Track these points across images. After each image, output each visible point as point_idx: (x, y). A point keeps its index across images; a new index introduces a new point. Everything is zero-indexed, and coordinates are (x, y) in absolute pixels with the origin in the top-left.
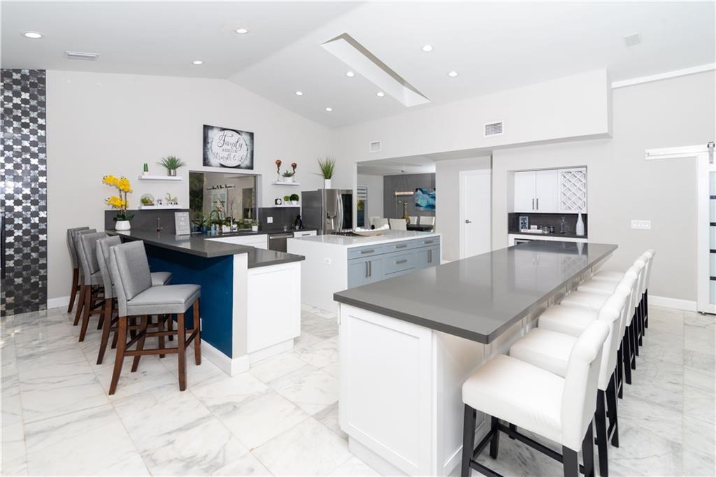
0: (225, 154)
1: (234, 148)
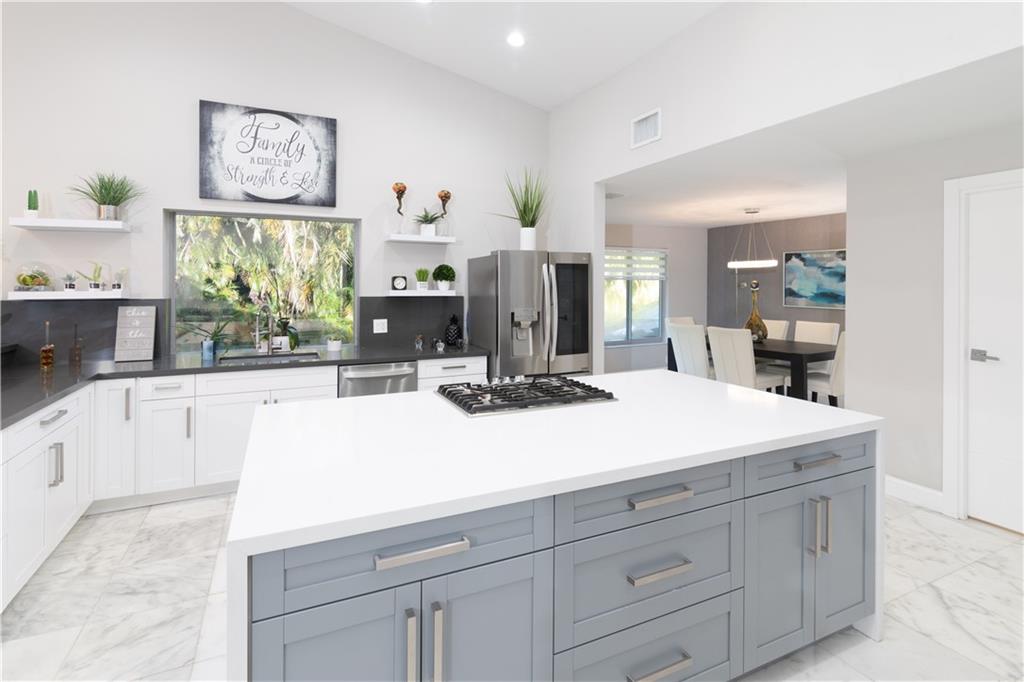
0: (259, 170)
1: (283, 156)
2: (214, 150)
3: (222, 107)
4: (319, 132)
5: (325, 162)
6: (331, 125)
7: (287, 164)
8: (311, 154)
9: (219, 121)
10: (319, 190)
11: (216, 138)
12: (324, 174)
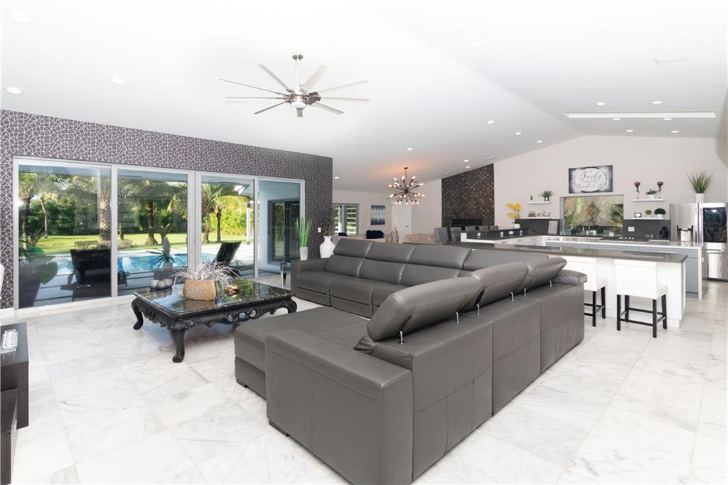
0: (586, 184)
1: (594, 179)
2: (573, 181)
3: (575, 169)
4: (606, 170)
5: (608, 180)
6: (610, 168)
7: (595, 181)
8: (603, 178)
9: (574, 173)
10: (607, 187)
11: (573, 177)
12: (608, 182)
